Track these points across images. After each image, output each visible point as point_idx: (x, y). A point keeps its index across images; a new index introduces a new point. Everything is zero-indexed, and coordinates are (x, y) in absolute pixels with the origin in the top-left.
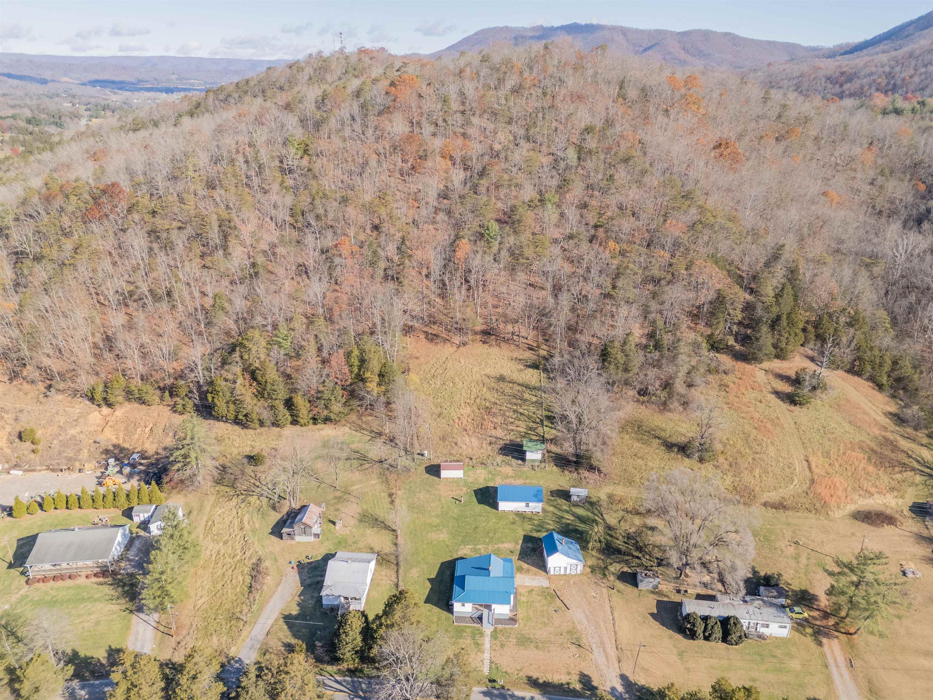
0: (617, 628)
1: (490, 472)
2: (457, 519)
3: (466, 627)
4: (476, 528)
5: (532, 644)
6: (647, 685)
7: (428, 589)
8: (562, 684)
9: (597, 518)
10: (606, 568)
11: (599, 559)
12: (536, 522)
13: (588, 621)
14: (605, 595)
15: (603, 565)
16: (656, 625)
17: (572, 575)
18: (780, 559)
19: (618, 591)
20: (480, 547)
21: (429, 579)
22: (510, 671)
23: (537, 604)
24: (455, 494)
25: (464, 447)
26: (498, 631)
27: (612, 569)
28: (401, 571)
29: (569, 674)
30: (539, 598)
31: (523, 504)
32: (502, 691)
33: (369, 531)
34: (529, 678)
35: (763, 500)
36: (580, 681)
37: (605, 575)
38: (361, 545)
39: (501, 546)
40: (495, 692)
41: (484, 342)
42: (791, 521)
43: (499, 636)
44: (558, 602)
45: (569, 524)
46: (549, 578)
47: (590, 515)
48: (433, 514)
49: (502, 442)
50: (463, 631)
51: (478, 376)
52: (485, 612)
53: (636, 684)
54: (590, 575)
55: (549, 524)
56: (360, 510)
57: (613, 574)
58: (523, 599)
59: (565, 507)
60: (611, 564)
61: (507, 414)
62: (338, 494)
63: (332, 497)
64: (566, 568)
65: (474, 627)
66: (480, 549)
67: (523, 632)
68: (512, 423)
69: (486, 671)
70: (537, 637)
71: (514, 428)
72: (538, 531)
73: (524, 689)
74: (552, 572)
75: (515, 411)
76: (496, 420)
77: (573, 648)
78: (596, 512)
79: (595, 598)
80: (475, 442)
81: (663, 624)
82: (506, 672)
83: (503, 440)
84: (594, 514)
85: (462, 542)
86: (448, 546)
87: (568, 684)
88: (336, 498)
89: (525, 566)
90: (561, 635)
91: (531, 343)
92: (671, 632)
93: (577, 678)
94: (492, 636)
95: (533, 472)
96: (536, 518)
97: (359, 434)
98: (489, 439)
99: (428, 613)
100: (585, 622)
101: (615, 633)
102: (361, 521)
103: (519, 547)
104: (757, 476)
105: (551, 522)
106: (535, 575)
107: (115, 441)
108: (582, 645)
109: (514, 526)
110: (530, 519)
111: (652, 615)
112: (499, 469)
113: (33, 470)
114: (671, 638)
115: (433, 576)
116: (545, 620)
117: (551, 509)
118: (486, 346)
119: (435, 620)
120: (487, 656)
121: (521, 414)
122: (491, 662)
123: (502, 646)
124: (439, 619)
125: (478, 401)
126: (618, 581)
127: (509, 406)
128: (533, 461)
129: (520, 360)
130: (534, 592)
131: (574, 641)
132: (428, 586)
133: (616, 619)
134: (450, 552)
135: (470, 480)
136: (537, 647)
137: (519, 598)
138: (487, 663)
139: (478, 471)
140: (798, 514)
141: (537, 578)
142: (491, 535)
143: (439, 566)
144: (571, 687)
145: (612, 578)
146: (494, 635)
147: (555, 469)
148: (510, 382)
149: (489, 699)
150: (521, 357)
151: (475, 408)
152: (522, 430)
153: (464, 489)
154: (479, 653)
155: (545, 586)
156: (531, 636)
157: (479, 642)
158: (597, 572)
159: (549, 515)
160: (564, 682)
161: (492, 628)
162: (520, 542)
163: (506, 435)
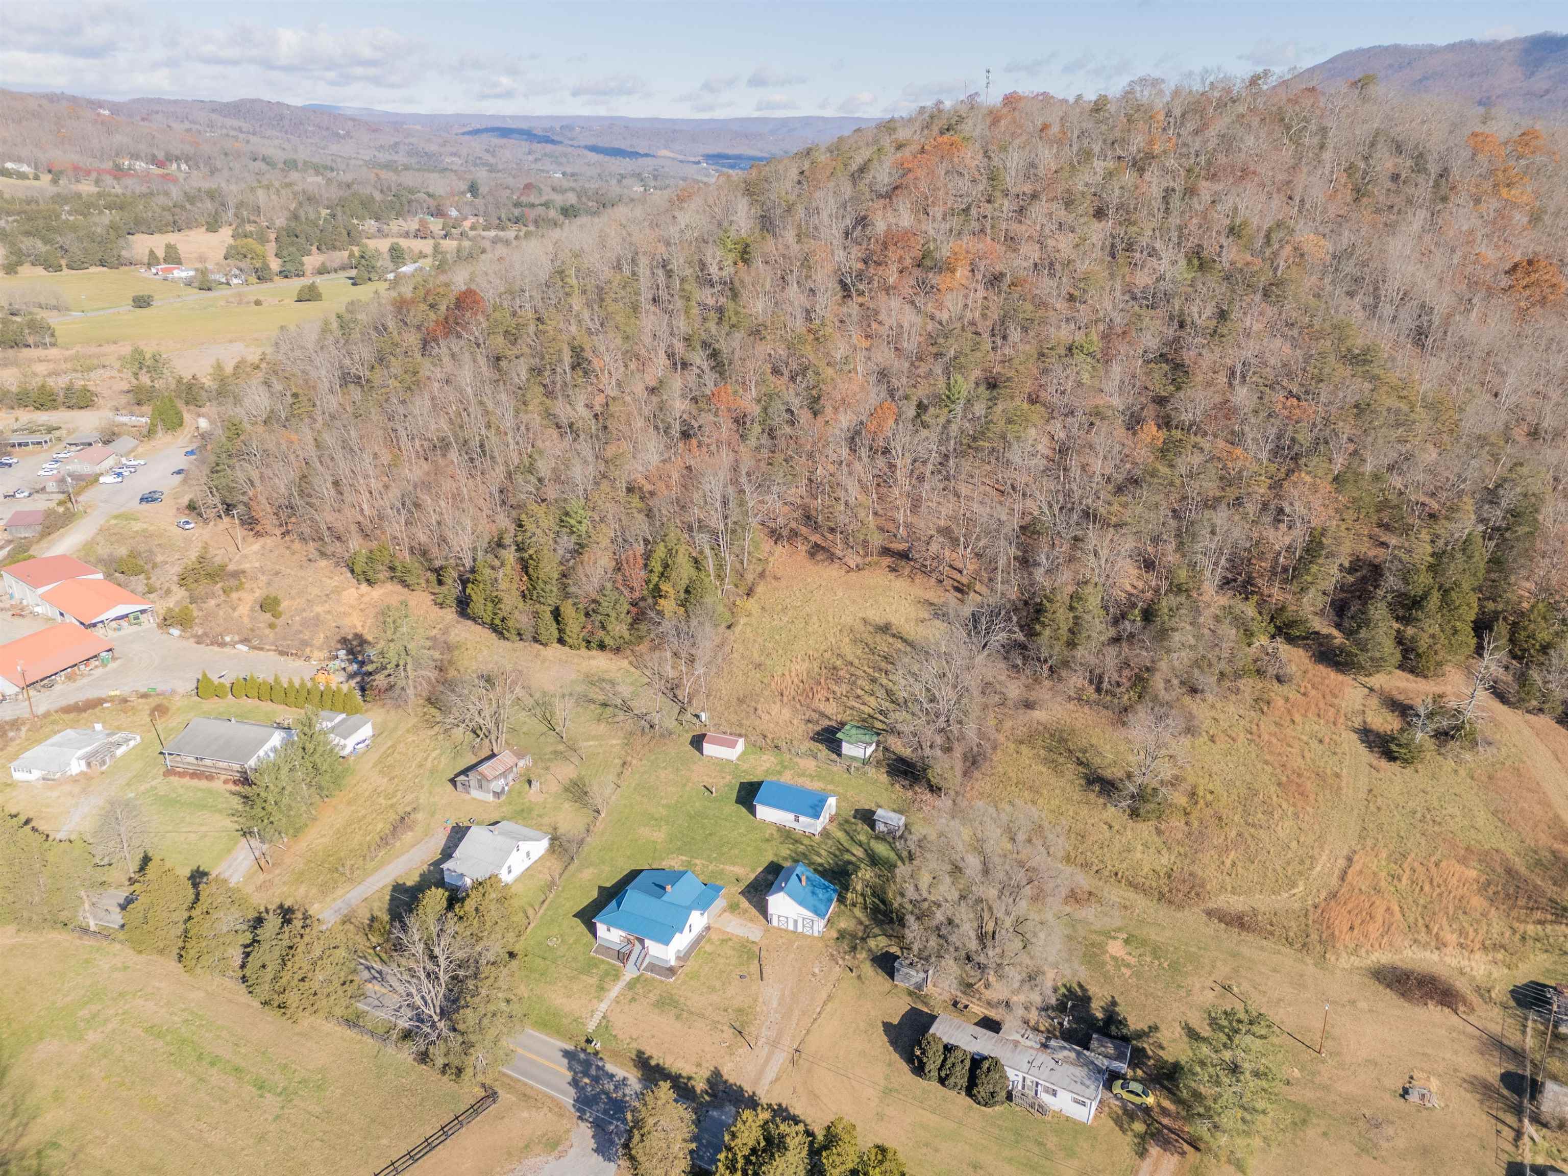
0: (816, 1026)
1: (781, 763)
2: (691, 817)
3: (603, 961)
4: (710, 834)
5: (674, 1011)
7: (591, 899)
10: (863, 939)
11: (861, 923)
12: (801, 848)
13: (779, 1004)
14: (834, 977)
15: (860, 935)
16: (881, 1040)
17: (801, 935)
18: (1175, 1005)
19: (859, 977)
20: (698, 861)
21: (599, 887)
22: (620, 1037)
23: (722, 961)
24: (708, 781)
25: (765, 717)
26: (641, 980)
27: (872, 943)
28: (572, 867)
29: (699, 1065)
30: (730, 952)
31: (791, 816)
33: (567, 805)
34: (640, 1053)
35: (1211, 905)
36: (708, 1080)
37: (854, 948)
38: (546, 820)
39: (728, 868)
40: (582, 1056)
41: (893, 570)
42: (1245, 950)
43: (639, 986)
44: (754, 967)
45: (848, 862)
46: (767, 931)
47: (892, 856)
48: (664, 802)
49: (827, 723)
50: (596, 966)
51: (850, 620)
52: (638, 947)
54: (832, 943)
55: (819, 855)
56: (574, 776)
57: (870, 950)
58: (708, 948)
59: (862, 838)
60: (876, 936)
61: (860, 682)
62: (561, 747)
63: (551, 749)
64: (796, 922)
65: (614, 965)
67: (674, 991)
68: (858, 697)
69: (591, 1027)
70: (689, 1003)
71: (858, 705)
73: (624, 1064)
74: (775, 923)
75: (874, 681)
76: (836, 689)
77: (729, 1033)
79: (814, 975)
80: (786, 713)
81: (893, 1043)
82: (614, 1035)
83: (830, 720)
84: (899, 857)
85: (679, 849)
86: (655, 850)
87: (690, 1078)
88: (555, 752)
89: (743, 903)
90: (725, 1010)
92: (896, 1057)
93: (707, 1074)
94: (629, 983)
95: (846, 775)
96: (806, 841)
97: (638, 672)
98: (809, 714)
99: (568, 930)
100: (775, 1004)
101: (808, 1032)
102: (566, 790)
103: (752, 876)
104: (1228, 863)
105: (825, 853)
106: (751, 920)
107: (359, 630)
108: (745, 1033)
109: (765, 846)
110: (797, 841)
111: (887, 1024)
112: (797, 760)
113: (261, 649)
114: (889, 1065)
115: (609, 884)
116: (718, 984)
117: (840, 835)
118: (892, 576)
120: (603, 1007)
121: (883, 687)
122: (604, 1018)
123: (633, 999)
124: (576, 942)
125: (827, 655)
126: (868, 964)
127: (870, 671)
128: (853, 758)
129: (931, 604)
130: (730, 943)
131: (737, 1025)
132: (594, 894)
133: (822, 1016)
134: (652, 859)
135: (745, 766)
136: (678, 1016)
138: (598, 1016)
139: (765, 757)
140: (1264, 943)
141: (750, 925)
142: (725, 849)
143: (624, 872)
144: (693, 1082)
145: (862, 955)
146: (631, 985)
147: (884, 778)
148: (894, 636)
149: (566, 1061)
150: (935, 601)
151: (816, 665)
152: (867, 710)
153: (729, 778)
154: (595, 1001)
155: (752, 938)
156: (682, 1000)
157: (606, 986)
158: (846, 942)
159: (830, 842)
160: (684, 1074)
161: (636, 974)
162: (760, 870)
163: (838, 713)
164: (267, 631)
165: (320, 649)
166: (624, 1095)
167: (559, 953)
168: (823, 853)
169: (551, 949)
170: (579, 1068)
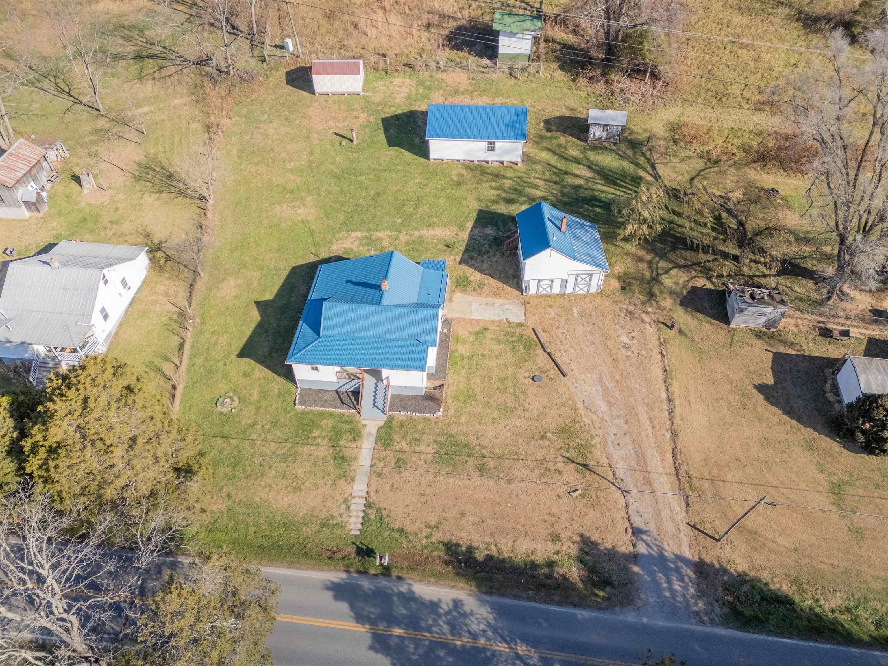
0: (678, 421)
1: (421, 83)
2: (339, 178)
3: (322, 414)
4: (378, 195)
5: (471, 462)
6: (752, 574)
7: (254, 325)
8: (535, 565)
9: (641, 173)
10: (655, 280)
11: (640, 260)
12: (508, 183)
13: (610, 404)
14: (653, 342)
15: (648, 274)
16: (773, 414)
17: (577, 296)
19: (683, 333)
20: (379, 234)
21: (257, 303)
22: (409, 528)
23: (493, 363)
24: (342, 127)
25: (372, 32)
26: (395, 425)
27: (669, 282)
28: (200, 285)
29: (555, 538)
30: (497, 348)
31: (483, 145)
32: (383, 582)
33: (149, 199)
34: (452, 548)
36: (581, 560)
37: (651, 295)
38: (127, 227)
39: (428, 233)
40: (366, 584)
43: (396, 437)
44: (542, 358)
45: (578, 187)
46: (525, 303)
47: (626, 165)
48: (291, 166)
49: (452, 25)
50: (314, 424)
52: (369, 382)
53: (725, 571)
54: (619, 296)
55: (535, 187)
56: (140, 157)
57: (672, 293)
58: (463, 350)
59: (573, 152)
60: (667, 272)
62: (102, 123)
63: (88, 128)
64: (565, 282)
65: (342, 416)
66: (381, 240)
67: (453, 430)
69: (353, 525)
70: (485, 442)
72: (510, 201)
73: (439, 576)
74: (533, 290)
77: (571, 473)
78: (642, 160)
79: (626, 347)
80: (397, 22)
81: (789, 412)
82: (401, 530)
83: (455, 19)
84: (637, 165)
85: (345, 224)
86: (312, 233)
87: (551, 564)
88: (97, 131)
89: (475, 276)
90: (543, 437)
92: (810, 433)
93: (574, 550)
94: (379, 438)
95: (512, 82)
96: (509, 174)
98: (425, 18)
99: (242, 380)
100: (602, 406)
101: (674, 435)
102: (138, 178)
103: (465, 236)
105: (541, 183)
106: (496, 295)
108: (592, 463)
109: (459, 192)
110: (497, 176)
111: (761, 388)
112: (440, 75)
114: (810, 448)
115: (269, 296)
116: (509, 400)
117: (545, 155)
119: (255, 397)
120: (359, 488)
122: (368, 505)
123: (400, 463)
124: (264, 394)
126: (681, 310)
128: (515, 57)
130: (488, 335)
131: (572, 454)
132: (255, 316)
133: (677, 402)
134: (316, 244)
135: (378, 98)
136: (482, 469)
137: (452, 346)
138: (357, 505)
139: (397, 81)
141: (498, 301)
142: (408, 210)
143: (285, 274)
144: (559, 571)
145: (668, 302)
146: (385, 435)
147: (559, 74)
149: (344, 606)
153: (363, 116)
154: (341, 483)
155: (514, 320)
156: (472, 439)
157: (347, 453)
158: (636, 288)
159: (538, 167)
160: (539, 559)
161: (381, 419)
162: (470, 225)
163: (461, 10)
166: (474, 636)
167: (246, 421)
168: (537, 182)
169: (227, 418)
170: (374, 611)
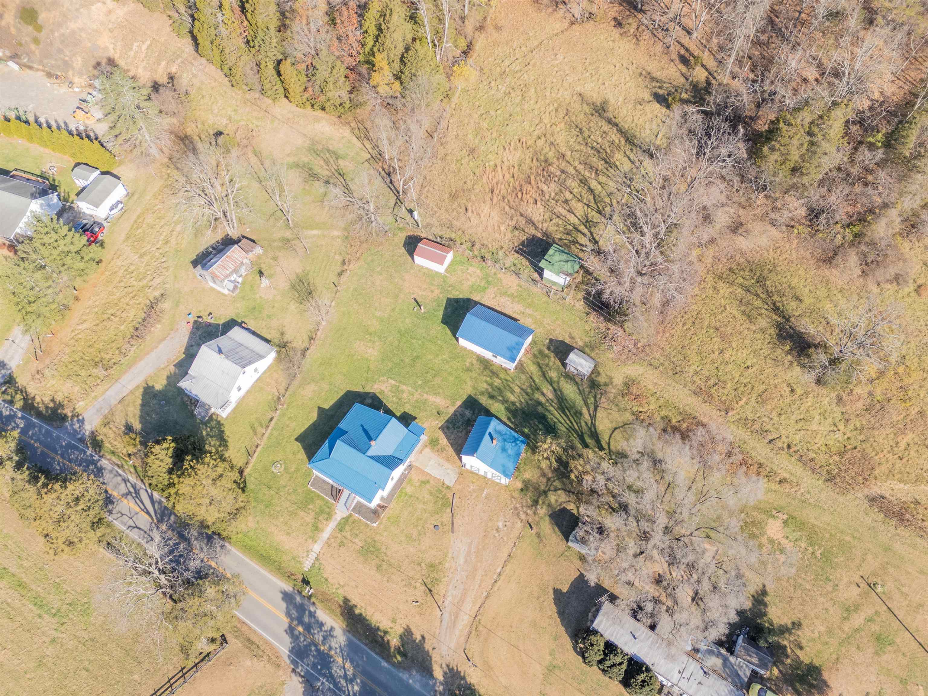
0: (495, 589)
1: (486, 277)
2: (401, 335)
3: (319, 496)
4: (417, 357)
5: (376, 560)
6: (476, 687)
7: (311, 422)
8: (378, 629)
9: (585, 411)
10: (545, 493)
11: (544, 475)
12: (497, 382)
13: (466, 561)
14: (515, 533)
15: (542, 487)
16: (551, 610)
17: (493, 482)
18: (821, 599)
19: (538, 535)
20: (404, 387)
21: (319, 408)
22: (330, 580)
23: (420, 506)
24: (419, 294)
25: (475, 220)
26: (350, 520)
27: (552, 498)
28: (296, 383)
29: (394, 621)
30: (427, 497)
31: (490, 353)
32: (306, 602)
33: (293, 306)
34: (346, 601)
35: (875, 490)
36: (401, 637)
37: (536, 502)
39: (431, 398)
40: (298, 599)
41: (619, 24)
42: (897, 546)
43: (347, 528)
44: (446, 517)
45: (539, 403)
46: (459, 474)
47: (579, 401)
48: (378, 314)
49: (532, 231)
50: (312, 500)
51: (567, 95)
53: (464, 678)
54: (516, 494)
55: (513, 392)
56: (299, 271)
57: (549, 505)
58: (409, 490)
59: (553, 374)
60: (556, 490)
61: (569, 182)
62: (288, 234)
63: (279, 235)
64: (486, 473)
65: (328, 502)
66: (403, 391)
67: (377, 538)
68: (566, 201)
69: (307, 565)
70: (389, 553)
71: (564, 212)
72: (492, 397)
73: (332, 611)
74: (468, 466)
75: (584, 182)
76: (546, 189)
77: (420, 592)
78: (591, 400)
79: (498, 530)
80: (496, 216)
81: (561, 614)
82: (326, 580)
83: (536, 228)
84: (586, 403)
85: (389, 371)
86: (368, 369)
87: (386, 632)
88: (283, 239)
89: (444, 441)
90: (419, 564)
91: (692, 47)
92: (562, 630)
93: (400, 631)
94: (339, 524)
95: (545, 299)
96: (502, 375)
97: (358, 144)
98: (517, 218)
99: (291, 456)
100: (461, 561)
103: (452, 410)
104: (902, 445)
106: (448, 460)
107: (111, 53)
108: (434, 591)
109: (465, 376)
110: (494, 374)
111: (557, 592)
112: (501, 276)
113: (30, 68)
114: (556, 639)
115: (326, 406)
116: (415, 533)
118: (616, 33)
119: (292, 470)
120: (317, 548)
121: (591, 190)
122: (317, 559)
123: (341, 544)
124: (297, 470)
125: (540, 143)
126: (547, 518)
127: (581, 167)
128: (553, 284)
129: (653, 80)
130: (428, 486)
131: (428, 581)
132: (314, 416)
133: (502, 578)
134: (367, 380)
135: (452, 280)
136: (378, 567)
137: (404, 484)
138: (312, 556)
139: (471, 269)
140: (918, 540)
141: (447, 465)
142: (429, 376)
143: (342, 393)
144: (388, 637)
145: (542, 511)
146: (342, 526)
147: (581, 305)
148: (609, 122)
149: (284, 605)
150: (658, 74)
151: (528, 155)
152: (573, 219)
153: (437, 292)
154: (310, 541)
155: (448, 483)
156: (383, 548)
157: (320, 526)
158: (529, 494)
159: (523, 377)
160: (382, 628)
161: (345, 514)
162: (459, 403)
163: (544, 220)
164: (33, 47)
165: (80, 74)
166: (330, 648)
167: (282, 483)
168: (517, 390)
169: (275, 477)
170: (295, 614)
